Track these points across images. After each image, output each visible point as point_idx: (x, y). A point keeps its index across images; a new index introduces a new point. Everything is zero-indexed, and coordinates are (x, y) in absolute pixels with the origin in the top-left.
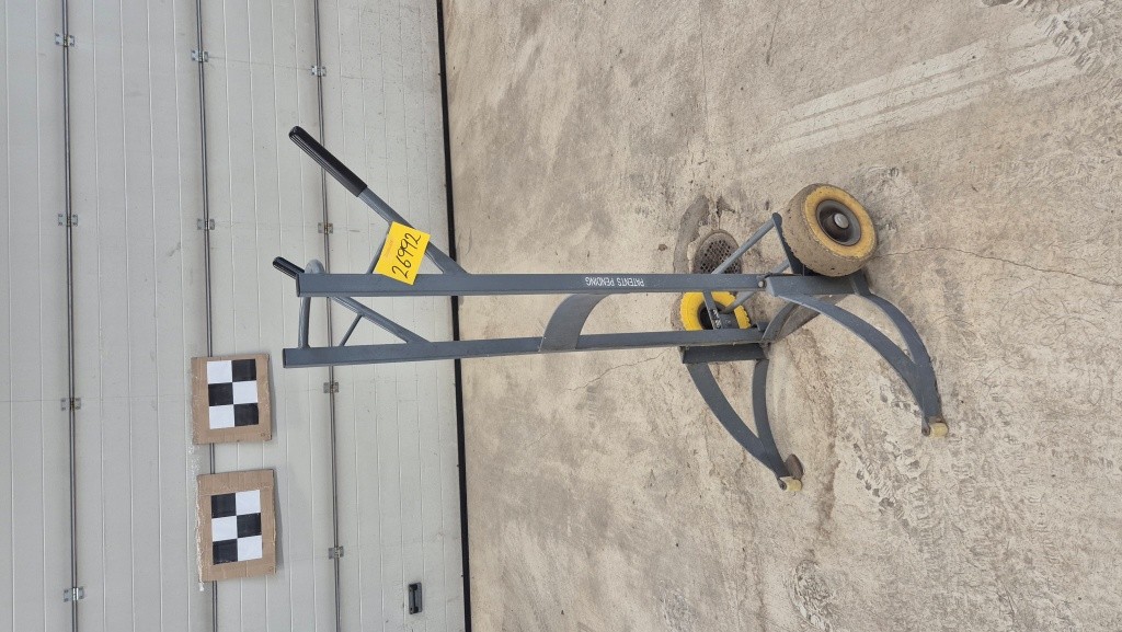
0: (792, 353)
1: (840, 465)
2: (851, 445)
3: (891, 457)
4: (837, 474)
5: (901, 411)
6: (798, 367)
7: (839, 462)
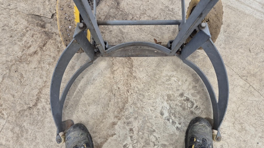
0: (113, 64)
1: (114, 136)
4: (109, 140)
5: (169, 123)
6: (113, 73)
7: (115, 134)
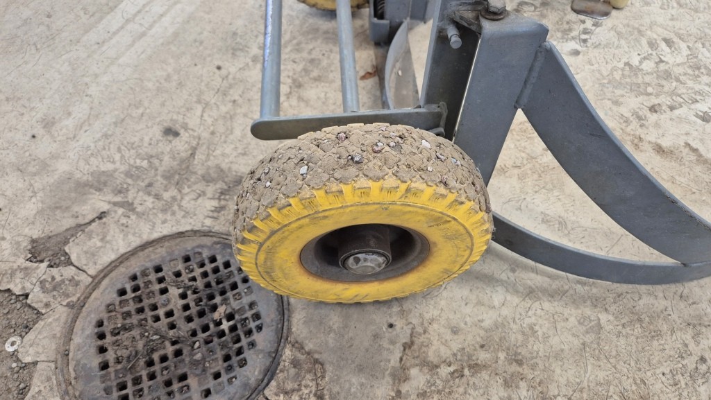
2: (653, 117)
3: (662, 67)
5: (593, 39)
